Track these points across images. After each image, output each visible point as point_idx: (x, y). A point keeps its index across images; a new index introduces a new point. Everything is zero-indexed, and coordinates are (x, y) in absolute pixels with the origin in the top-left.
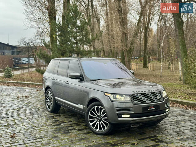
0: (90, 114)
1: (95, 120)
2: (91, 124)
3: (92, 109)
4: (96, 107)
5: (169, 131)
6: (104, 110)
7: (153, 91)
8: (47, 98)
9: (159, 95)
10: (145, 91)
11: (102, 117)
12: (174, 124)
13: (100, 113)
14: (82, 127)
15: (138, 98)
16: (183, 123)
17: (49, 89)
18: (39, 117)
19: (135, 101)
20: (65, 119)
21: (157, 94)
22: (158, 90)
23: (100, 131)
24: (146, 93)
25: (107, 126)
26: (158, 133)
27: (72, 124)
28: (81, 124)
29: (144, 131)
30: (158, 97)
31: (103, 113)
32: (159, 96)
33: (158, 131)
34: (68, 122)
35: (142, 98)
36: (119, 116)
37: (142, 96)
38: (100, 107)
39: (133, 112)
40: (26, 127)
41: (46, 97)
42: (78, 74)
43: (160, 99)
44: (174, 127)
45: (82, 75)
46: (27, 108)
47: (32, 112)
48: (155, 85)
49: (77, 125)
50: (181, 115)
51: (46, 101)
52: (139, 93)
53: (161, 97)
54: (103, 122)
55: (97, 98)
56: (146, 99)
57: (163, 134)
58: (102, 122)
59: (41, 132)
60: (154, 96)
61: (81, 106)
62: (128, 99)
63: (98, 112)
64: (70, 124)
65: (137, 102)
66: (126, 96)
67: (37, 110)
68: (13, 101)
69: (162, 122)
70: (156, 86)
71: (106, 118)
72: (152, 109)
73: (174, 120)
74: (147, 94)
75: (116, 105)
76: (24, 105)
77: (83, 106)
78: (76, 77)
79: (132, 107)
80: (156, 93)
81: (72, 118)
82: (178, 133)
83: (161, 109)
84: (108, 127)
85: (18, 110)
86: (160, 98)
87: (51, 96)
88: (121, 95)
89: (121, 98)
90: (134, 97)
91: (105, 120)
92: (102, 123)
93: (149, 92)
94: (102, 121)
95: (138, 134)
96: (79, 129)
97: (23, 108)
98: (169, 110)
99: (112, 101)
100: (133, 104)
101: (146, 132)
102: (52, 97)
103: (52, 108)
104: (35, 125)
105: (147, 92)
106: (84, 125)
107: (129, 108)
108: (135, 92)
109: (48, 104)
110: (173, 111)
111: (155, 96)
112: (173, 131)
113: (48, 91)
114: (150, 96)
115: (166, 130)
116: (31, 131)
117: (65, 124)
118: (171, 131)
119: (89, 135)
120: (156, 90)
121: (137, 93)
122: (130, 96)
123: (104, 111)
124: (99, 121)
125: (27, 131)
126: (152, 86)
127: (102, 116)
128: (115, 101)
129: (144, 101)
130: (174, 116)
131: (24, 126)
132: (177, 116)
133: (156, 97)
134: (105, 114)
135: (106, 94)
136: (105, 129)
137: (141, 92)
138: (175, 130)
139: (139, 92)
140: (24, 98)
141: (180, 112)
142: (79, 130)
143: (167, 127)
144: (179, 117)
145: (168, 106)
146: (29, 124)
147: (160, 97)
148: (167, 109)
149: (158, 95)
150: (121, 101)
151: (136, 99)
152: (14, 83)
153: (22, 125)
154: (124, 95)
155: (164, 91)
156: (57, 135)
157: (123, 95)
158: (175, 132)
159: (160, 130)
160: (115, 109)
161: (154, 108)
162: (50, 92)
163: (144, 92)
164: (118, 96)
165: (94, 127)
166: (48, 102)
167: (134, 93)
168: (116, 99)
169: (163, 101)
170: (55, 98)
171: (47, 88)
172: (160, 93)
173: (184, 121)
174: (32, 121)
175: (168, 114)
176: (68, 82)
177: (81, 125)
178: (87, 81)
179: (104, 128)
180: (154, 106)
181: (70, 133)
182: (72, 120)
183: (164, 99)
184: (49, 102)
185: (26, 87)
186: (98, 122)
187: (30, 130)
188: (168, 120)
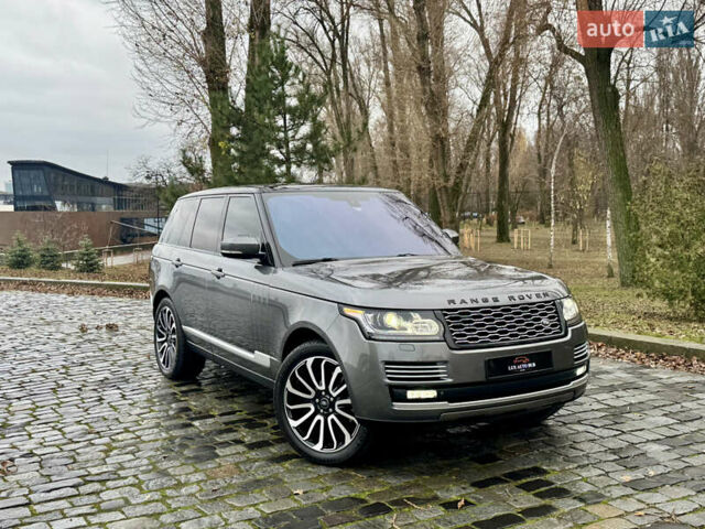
0: (288, 385)
1: (309, 409)
2: (294, 424)
3: (296, 369)
4: (310, 361)
5: (586, 447)
6: (338, 370)
7: (527, 300)
8: (162, 329)
9: (551, 313)
10: (496, 300)
11: (335, 399)
12: (607, 422)
13: (327, 383)
14: (268, 436)
15: (467, 326)
16: (635, 416)
17: (166, 299)
18: (123, 396)
19: (457, 336)
20: (215, 402)
21: (541, 311)
22: (546, 295)
23: (326, 450)
24: (499, 307)
25: (351, 433)
26: (549, 458)
27: (233, 422)
28: (265, 421)
29: (495, 448)
30: (545, 321)
31: (338, 384)
32: (550, 318)
33: (547, 450)
34: (221, 415)
35: (483, 325)
36: (398, 394)
37: (486, 316)
38: (326, 359)
39: (450, 380)
40: (64, 434)
41: (158, 327)
42: (253, 241)
43: (556, 329)
44: (605, 433)
45: (268, 244)
46: (97, 366)
47: (107, 379)
48: (533, 278)
49: (250, 424)
50: (626, 387)
51: (159, 340)
52: (475, 305)
53: (558, 320)
54: (339, 416)
55: (314, 326)
56: (500, 328)
57: (568, 460)
58: (332, 416)
59: (108, 456)
60: (530, 316)
61: (262, 359)
62: (433, 328)
63: (319, 380)
64: (226, 424)
65: (464, 340)
66: (423, 317)
67: (129, 369)
68: (63, 340)
69: (561, 412)
70: (537, 282)
71: (348, 401)
72: (525, 366)
73: (603, 406)
74: (503, 310)
75: (386, 351)
76: (91, 354)
77: (268, 357)
78: (245, 253)
79: (445, 358)
80: (538, 307)
81: (241, 400)
82: (623, 458)
83: (557, 365)
84: (354, 434)
85: (63, 371)
86: (552, 326)
87: (172, 322)
88: (405, 313)
89: (404, 324)
90: (455, 320)
91: (345, 408)
92: (333, 420)
93: (513, 302)
94: (334, 411)
95: (472, 459)
96: (254, 441)
97: (82, 364)
98: (587, 371)
99: (369, 337)
100: (451, 348)
101: (502, 452)
102: (174, 325)
103: (174, 364)
104: (98, 427)
105: (504, 301)
106: (274, 428)
107: (434, 363)
108: (458, 302)
109: (162, 352)
110: (598, 373)
111: (536, 315)
112: (603, 449)
113: (163, 306)
114: (517, 318)
115: (578, 446)
116: (74, 450)
117: (210, 421)
118: (596, 448)
119: (287, 465)
120: (538, 296)
121: (463, 306)
122: (437, 319)
123: (340, 375)
124: (322, 414)
125: (62, 450)
126: (523, 280)
127: (335, 395)
128: (381, 338)
129: (490, 338)
130: (603, 389)
131: (60, 430)
132: (612, 389)
133: (540, 319)
134: (345, 386)
135: (347, 311)
136: (346, 444)
137: (481, 304)
138: (611, 445)
139: (472, 301)
140: (104, 330)
141: (624, 375)
142: (252, 447)
143: (578, 432)
144: (620, 393)
145: (586, 355)
146: (79, 423)
147: (554, 321)
148: (580, 365)
149: (546, 314)
150: (403, 338)
151: (462, 327)
152: (92, 285)
153: (54, 428)
154: (416, 316)
155: (569, 300)
156: (165, 465)
157: (412, 314)
158: (614, 452)
159: (552, 443)
160: (382, 366)
161: (531, 362)
162: (168, 309)
163: (491, 303)
164: (391, 320)
165: (303, 436)
166: (163, 342)
167: (452, 306)
168: (384, 327)
169: (566, 335)
170: (182, 331)
171: (161, 295)
172: (553, 308)
173: (640, 407)
174: (97, 411)
175: (584, 386)
176: (220, 270)
177: (266, 425)
178: (283, 266)
179: (341, 438)
180: (532, 356)
181: (218, 456)
182: (236, 407)
183: (570, 329)
184: (166, 344)
185: (126, 299)
186: (319, 417)
187: (73, 446)
188: (582, 404)
